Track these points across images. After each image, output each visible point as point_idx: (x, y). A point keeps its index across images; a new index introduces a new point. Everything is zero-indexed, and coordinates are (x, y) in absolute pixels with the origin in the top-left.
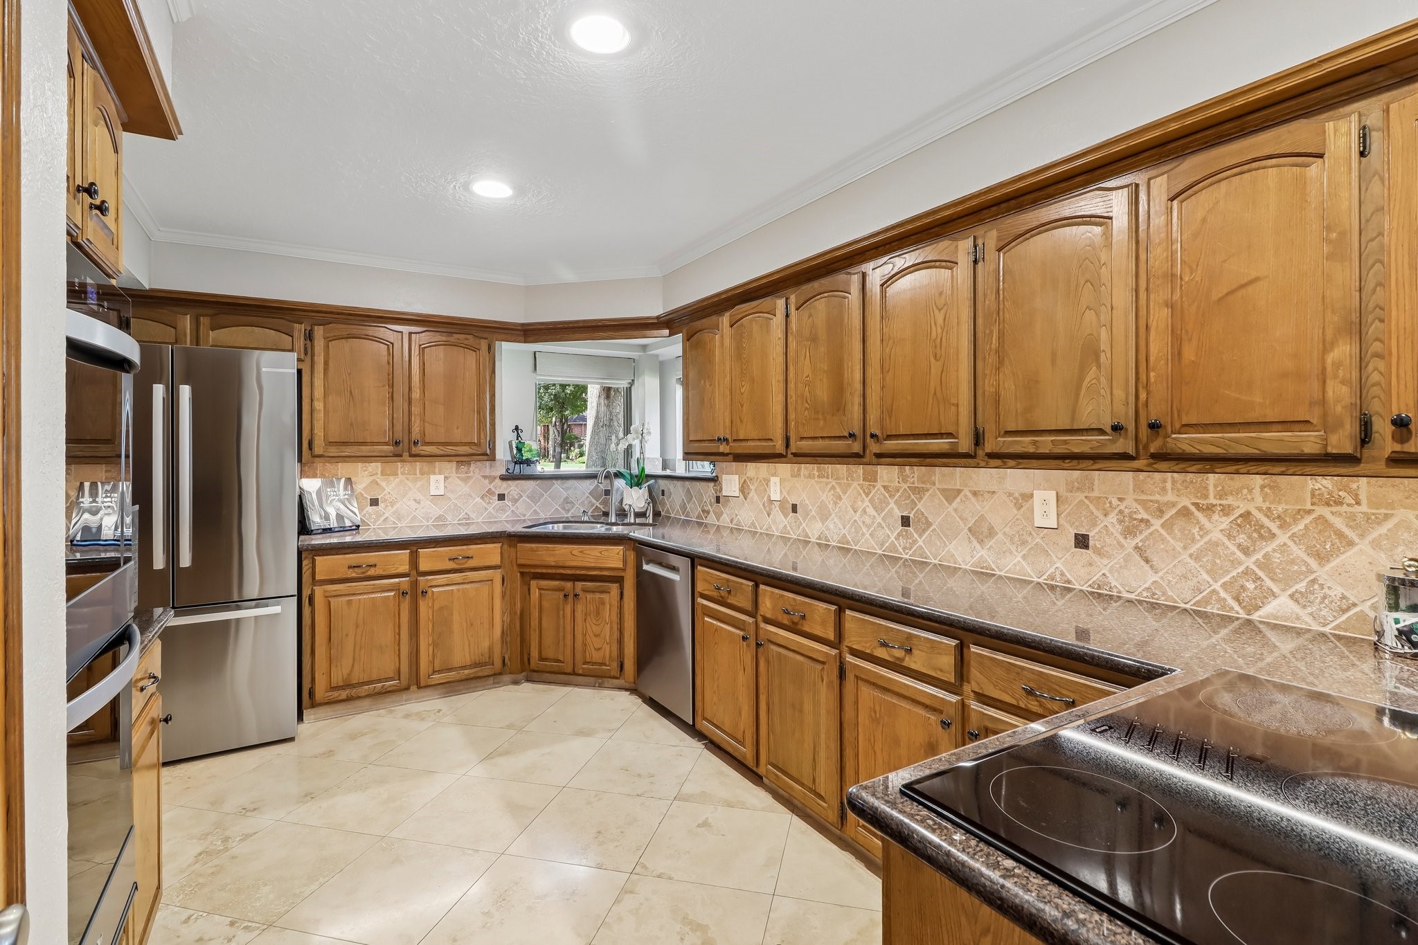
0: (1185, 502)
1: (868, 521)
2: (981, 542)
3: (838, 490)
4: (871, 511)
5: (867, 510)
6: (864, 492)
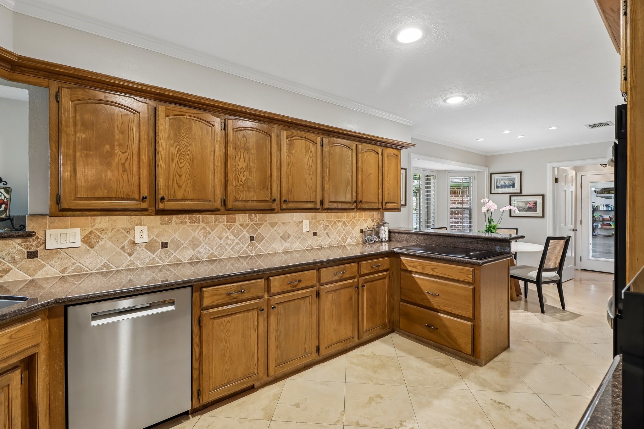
0: (335, 220)
1: (229, 242)
2: (285, 241)
3: (208, 229)
4: (232, 237)
5: (229, 237)
6: (227, 228)
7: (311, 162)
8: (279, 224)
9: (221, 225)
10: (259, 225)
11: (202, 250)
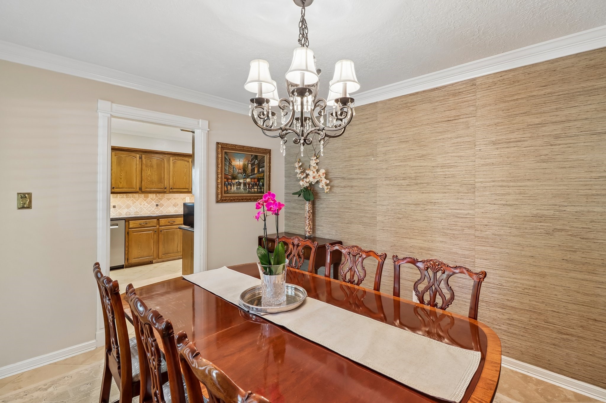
1: (145, 206)
2: (175, 207)
3: (135, 200)
4: (147, 204)
5: (145, 204)
6: (144, 200)
7: (186, 170)
8: (172, 199)
9: (141, 199)
10: (161, 199)
11: (132, 210)
